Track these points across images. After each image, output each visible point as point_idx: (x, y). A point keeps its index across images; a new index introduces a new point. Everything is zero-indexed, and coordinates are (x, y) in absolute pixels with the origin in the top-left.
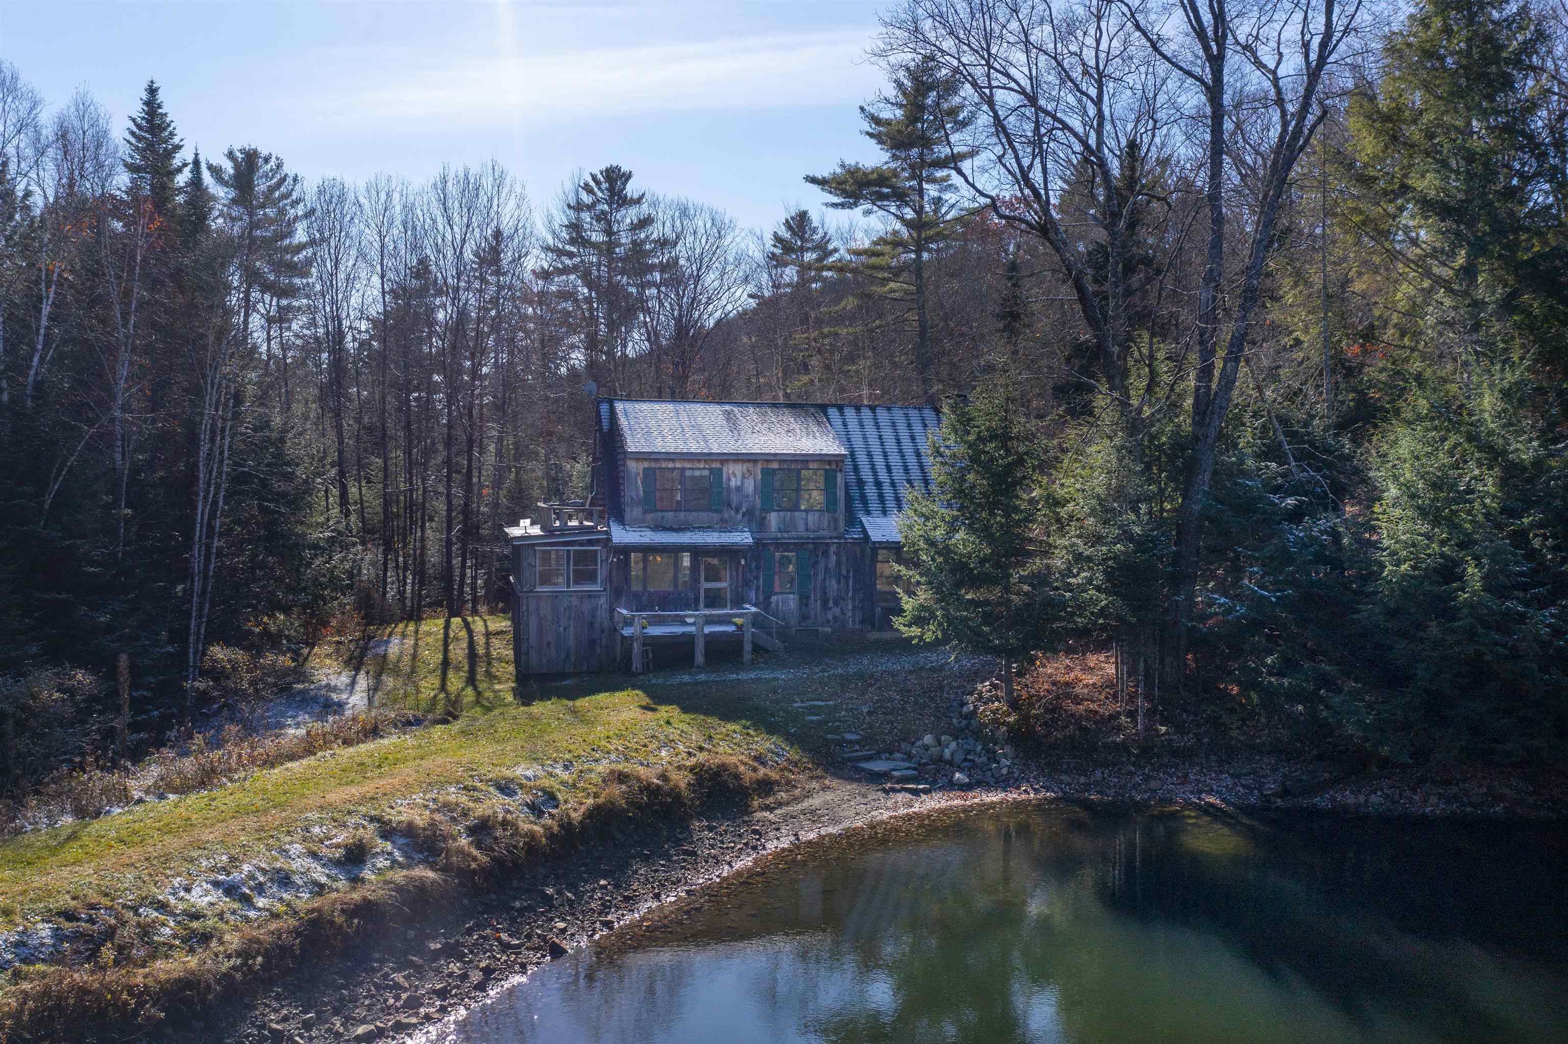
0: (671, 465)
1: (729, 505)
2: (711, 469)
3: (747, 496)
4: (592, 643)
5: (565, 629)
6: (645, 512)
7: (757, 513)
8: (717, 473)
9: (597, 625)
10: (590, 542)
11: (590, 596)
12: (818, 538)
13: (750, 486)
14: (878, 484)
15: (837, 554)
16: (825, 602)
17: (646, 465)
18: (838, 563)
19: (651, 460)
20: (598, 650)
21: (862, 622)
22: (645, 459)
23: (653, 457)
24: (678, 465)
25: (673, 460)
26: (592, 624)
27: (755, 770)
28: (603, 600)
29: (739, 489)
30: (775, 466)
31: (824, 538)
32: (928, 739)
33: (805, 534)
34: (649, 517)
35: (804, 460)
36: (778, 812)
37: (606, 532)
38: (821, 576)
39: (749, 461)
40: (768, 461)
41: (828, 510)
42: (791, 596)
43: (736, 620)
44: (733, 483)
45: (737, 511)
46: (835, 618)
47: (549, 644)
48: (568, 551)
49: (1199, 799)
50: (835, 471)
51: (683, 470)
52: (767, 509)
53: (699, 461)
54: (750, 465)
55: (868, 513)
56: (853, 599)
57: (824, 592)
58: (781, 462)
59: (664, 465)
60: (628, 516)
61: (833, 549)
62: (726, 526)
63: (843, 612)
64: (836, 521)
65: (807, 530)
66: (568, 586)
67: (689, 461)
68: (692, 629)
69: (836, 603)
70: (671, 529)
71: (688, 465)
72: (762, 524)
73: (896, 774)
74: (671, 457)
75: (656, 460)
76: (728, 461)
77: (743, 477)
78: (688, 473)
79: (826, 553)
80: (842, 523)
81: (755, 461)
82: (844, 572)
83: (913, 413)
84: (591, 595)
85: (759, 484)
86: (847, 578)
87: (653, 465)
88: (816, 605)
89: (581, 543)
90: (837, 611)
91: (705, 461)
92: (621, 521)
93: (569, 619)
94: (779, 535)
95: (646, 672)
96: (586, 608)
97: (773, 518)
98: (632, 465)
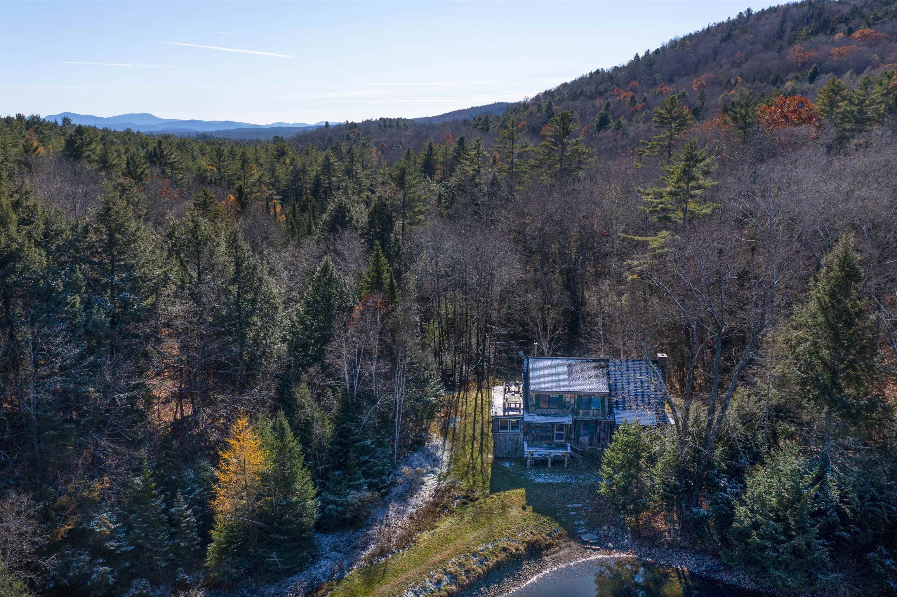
1: (565, 407)
2: (559, 395)
3: (572, 404)
4: (517, 449)
5: (508, 444)
6: (536, 409)
7: (575, 410)
8: (561, 397)
9: (519, 444)
10: (517, 418)
12: (597, 419)
13: (573, 401)
15: (604, 424)
16: (599, 440)
17: (536, 394)
18: (605, 427)
20: (519, 451)
22: (536, 392)
23: (538, 392)
24: (548, 394)
25: (546, 393)
26: (517, 443)
27: (546, 540)
28: (521, 436)
29: (569, 402)
30: (582, 396)
31: (600, 419)
32: (605, 527)
33: (592, 418)
35: (593, 394)
36: (550, 557)
37: (522, 415)
38: (598, 431)
39: (573, 394)
40: (579, 394)
41: (601, 409)
42: (587, 437)
44: (567, 400)
45: (568, 408)
46: (603, 445)
47: (503, 449)
48: (510, 420)
49: (681, 567)
50: (604, 397)
51: (550, 396)
52: (579, 407)
55: (618, 409)
57: (599, 436)
58: (584, 394)
59: (542, 394)
60: (530, 410)
61: (603, 422)
62: (563, 415)
63: (606, 444)
64: (604, 413)
65: (593, 416)
66: (510, 431)
67: (553, 393)
69: (603, 441)
70: (544, 416)
72: (577, 414)
73: (591, 541)
75: (540, 392)
76: (565, 394)
77: (571, 399)
79: (600, 424)
80: (606, 413)
81: (575, 394)
82: (607, 430)
84: (517, 434)
85: (576, 401)
86: (607, 432)
87: (539, 394)
88: (595, 440)
89: (514, 418)
90: (603, 443)
91: (557, 393)
92: (527, 411)
93: (510, 441)
94: (583, 418)
95: (531, 469)
96: (515, 437)
97: (581, 412)
98: (531, 394)
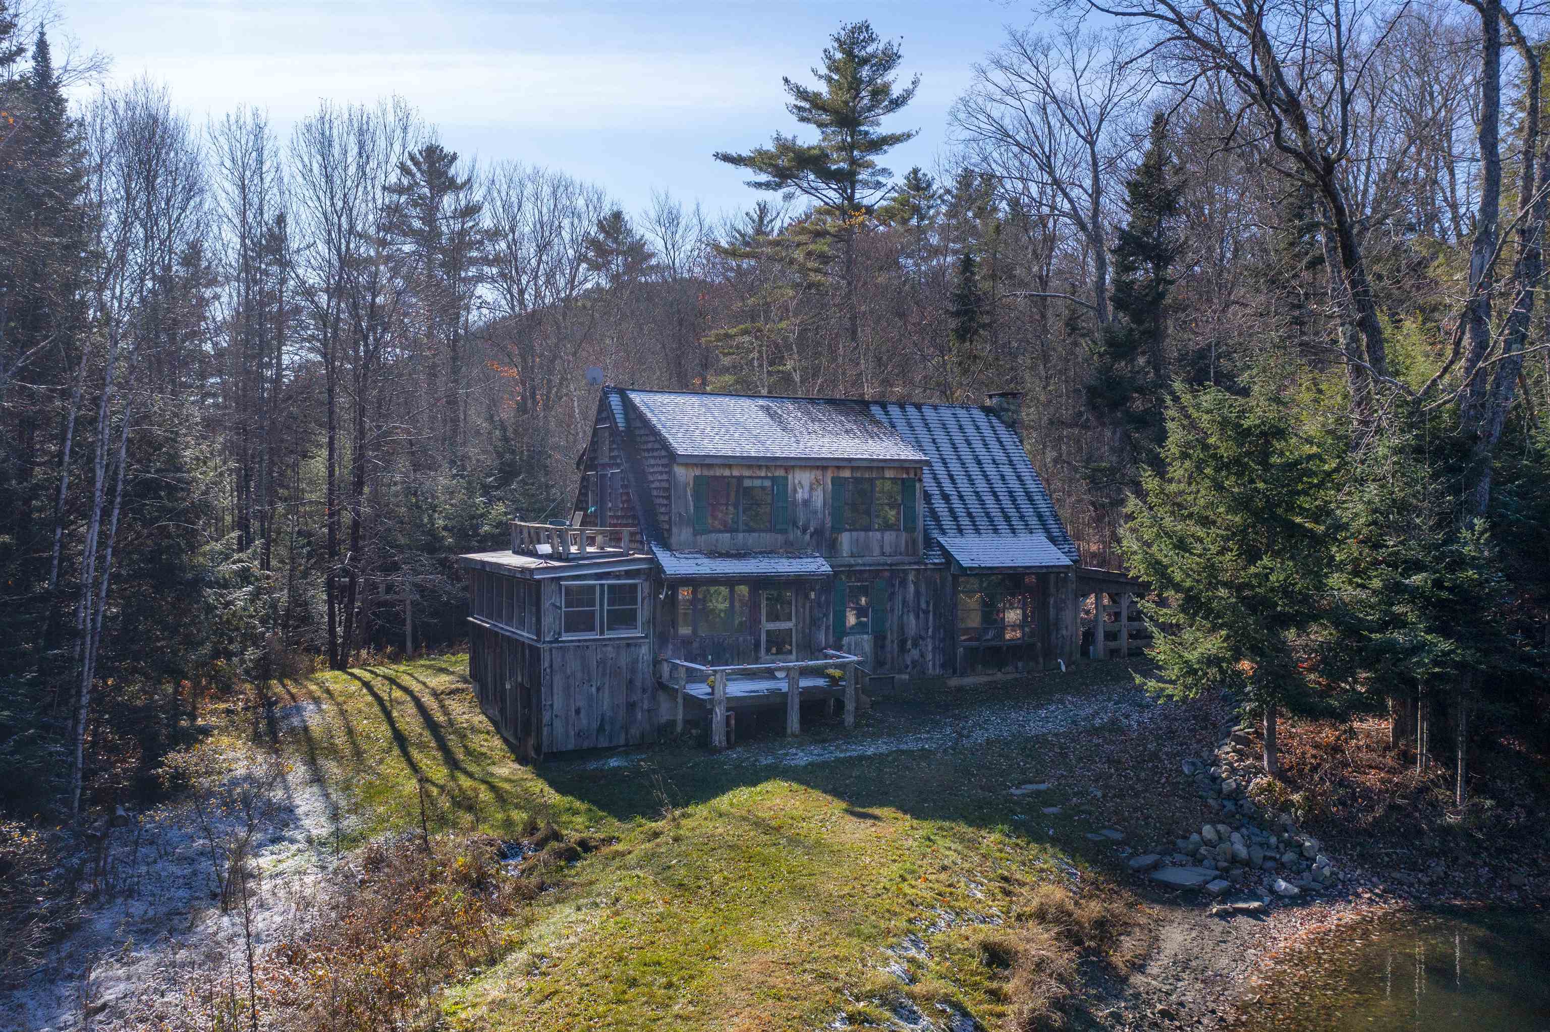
0: (727, 473)
1: (795, 524)
2: (773, 479)
3: (816, 512)
4: (631, 706)
5: (598, 689)
6: (695, 534)
7: (827, 534)
8: (780, 483)
9: (638, 684)
10: (628, 574)
11: (628, 645)
12: (895, 565)
13: (818, 499)
14: (946, 497)
15: (915, 583)
16: (903, 643)
17: (698, 472)
18: (917, 593)
19: (702, 465)
20: (639, 716)
21: (943, 666)
22: (696, 465)
23: (707, 461)
24: (736, 473)
25: (730, 466)
26: (631, 682)
28: (644, 650)
29: (806, 503)
30: (847, 474)
31: (903, 564)
33: (882, 559)
34: (702, 539)
35: (878, 466)
37: (651, 561)
38: (898, 612)
39: (818, 467)
40: (838, 468)
41: (905, 529)
42: (865, 636)
43: (831, 671)
44: (801, 495)
45: (804, 531)
46: (914, 662)
47: (578, 712)
48: (602, 585)
50: (914, 480)
51: (740, 479)
52: (837, 529)
53: (760, 467)
54: (819, 473)
55: (944, 532)
56: (933, 637)
57: (902, 628)
58: (853, 469)
59: (719, 472)
60: (674, 540)
61: (911, 577)
62: (793, 551)
63: (922, 656)
64: (914, 542)
65: (883, 554)
66: (602, 633)
67: (750, 467)
68: (784, 686)
69: (915, 645)
70: (727, 555)
71: (747, 473)
72: (835, 547)
73: (1213, 889)
74: (728, 462)
75: (710, 466)
76: (793, 467)
77: (811, 489)
78: (747, 483)
79: (903, 583)
81: (824, 468)
82: (923, 606)
83: (961, 413)
84: (630, 644)
85: (829, 496)
86: (926, 612)
87: (706, 472)
88: (891, 645)
89: (617, 576)
90: (915, 653)
91: (767, 467)
92: (666, 546)
93: (604, 675)
94: (852, 561)
95: (730, 746)
96: (624, 660)
97: (845, 540)
98: (680, 472)
